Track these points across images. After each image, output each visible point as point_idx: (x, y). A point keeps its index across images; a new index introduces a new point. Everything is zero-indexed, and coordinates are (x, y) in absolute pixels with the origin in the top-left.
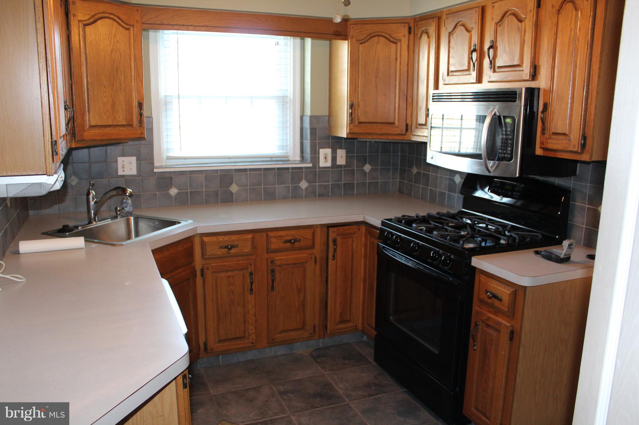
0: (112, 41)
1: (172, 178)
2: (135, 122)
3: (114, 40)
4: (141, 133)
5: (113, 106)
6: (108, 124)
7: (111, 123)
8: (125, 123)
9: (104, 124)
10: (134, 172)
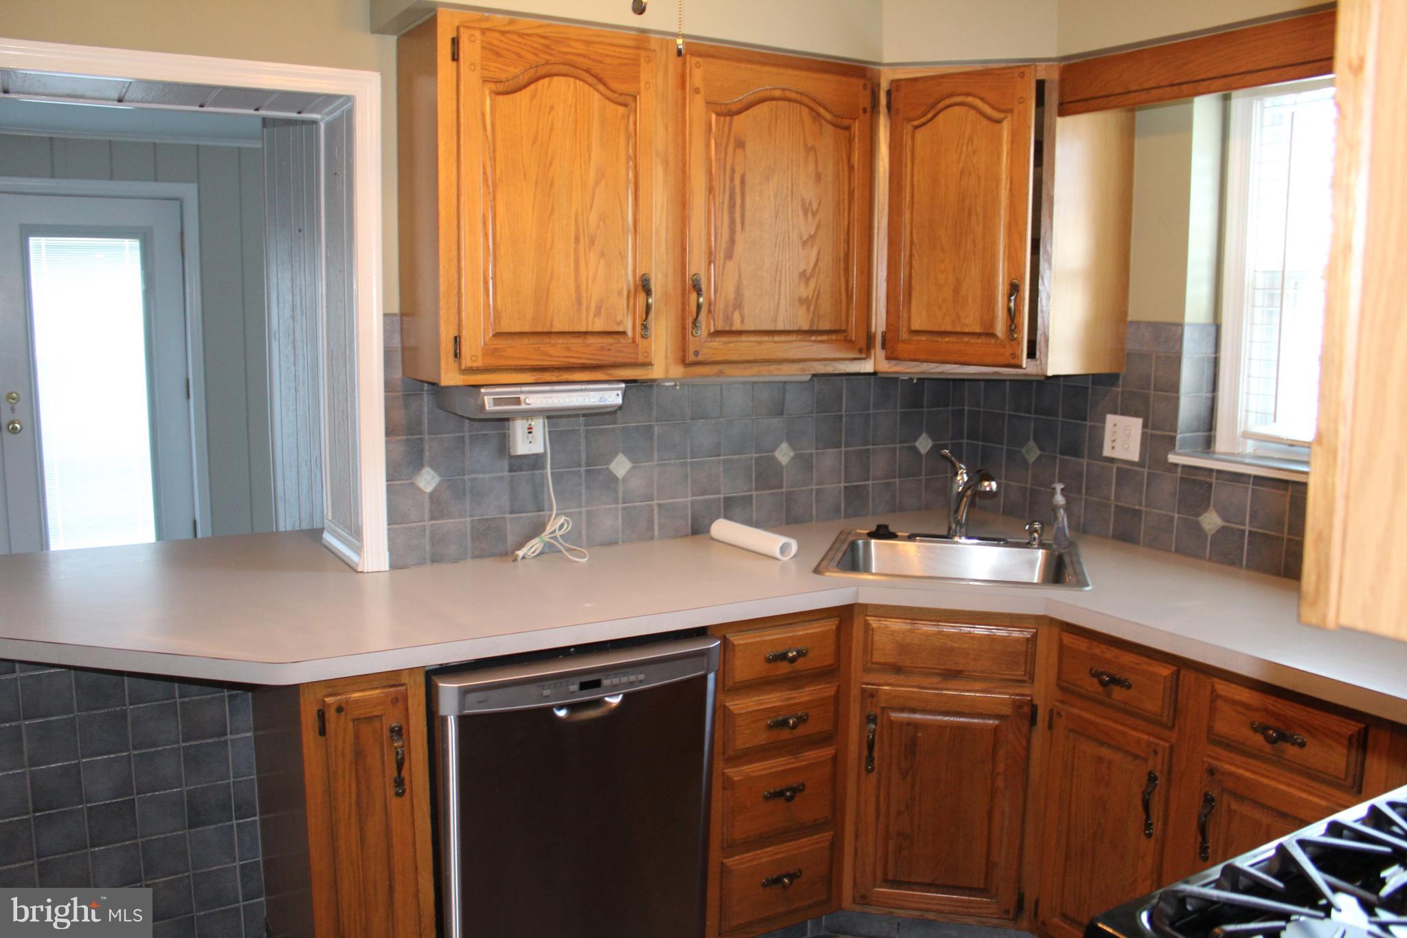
0: (964, 151)
1: (1210, 485)
2: (1000, 328)
3: (967, 150)
4: (1012, 354)
5: (956, 290)
6: (943, 329)
7: (949, 328)
8: (978, 330)
9: (936, 329)
10: (1133, 454)
